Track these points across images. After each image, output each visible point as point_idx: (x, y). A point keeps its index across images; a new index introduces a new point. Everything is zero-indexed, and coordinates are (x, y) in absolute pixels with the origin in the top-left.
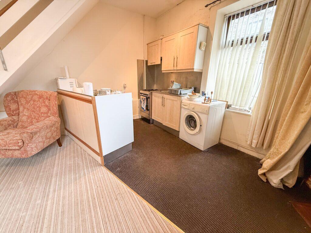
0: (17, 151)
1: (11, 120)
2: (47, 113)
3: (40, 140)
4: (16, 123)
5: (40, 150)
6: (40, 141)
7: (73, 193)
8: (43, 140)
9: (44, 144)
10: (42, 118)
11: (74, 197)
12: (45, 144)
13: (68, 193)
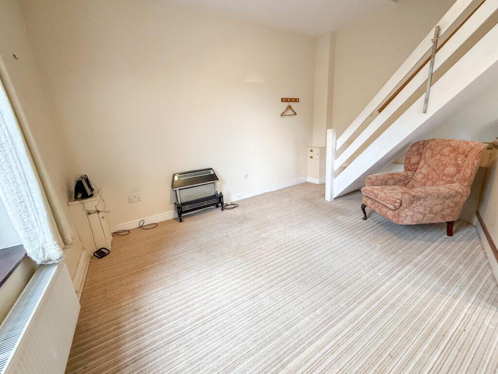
0: (391, 211)
1: (404, 176)
2: (452, 176)
3: (421, 209)
4: (407, 181)
5: (414, 223)
6: (420, 211)
7: (419, 301)
8: (425, 212)
9: (423, 218)
10: (441, 182)
11: (417, 306)
12: (425, 218)
13: (413, 294)
